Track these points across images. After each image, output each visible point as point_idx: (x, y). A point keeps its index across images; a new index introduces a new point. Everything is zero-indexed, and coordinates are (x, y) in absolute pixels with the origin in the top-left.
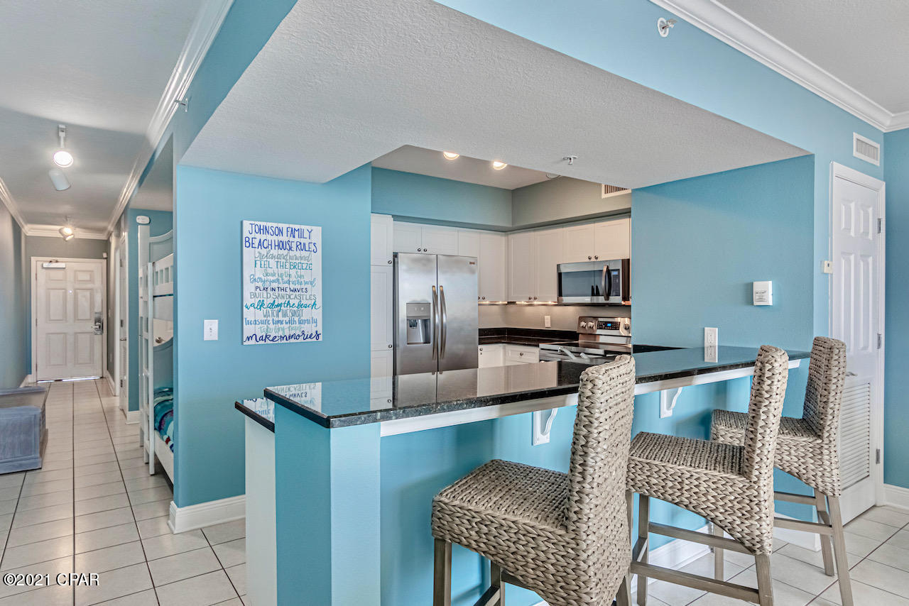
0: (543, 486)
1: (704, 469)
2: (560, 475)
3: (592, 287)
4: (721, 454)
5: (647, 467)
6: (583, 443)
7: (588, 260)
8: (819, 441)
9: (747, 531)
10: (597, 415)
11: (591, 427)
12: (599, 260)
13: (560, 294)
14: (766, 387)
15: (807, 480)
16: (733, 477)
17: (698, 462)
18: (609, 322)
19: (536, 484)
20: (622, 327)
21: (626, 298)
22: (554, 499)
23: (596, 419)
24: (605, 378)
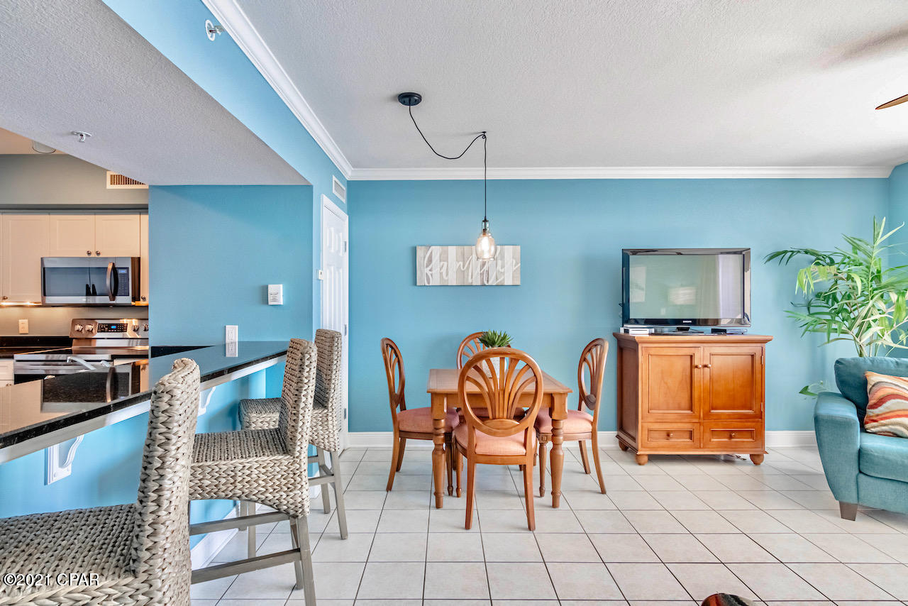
0: (81, 533)
1: (255, 457)
2: (101, 511)
3: (87, 285)
4: (263, 439)
5: (200, 470)
6: (159, 465)
7: (87, 256)
8: (326, 411)
9: (291, 501)
10: (175, 430)
11: (168, 444)
12: (101, 256)
13: (44, 294)
14: (306, 374)
15: (318, 444)
16: (280, 457)
17: (247, 453)
18: (113, 324)
19: (70, 533)
20: (129, 329)
21: (136, 297)
22: (104, 544)
23: (174, 434)
24: (183, 387)
